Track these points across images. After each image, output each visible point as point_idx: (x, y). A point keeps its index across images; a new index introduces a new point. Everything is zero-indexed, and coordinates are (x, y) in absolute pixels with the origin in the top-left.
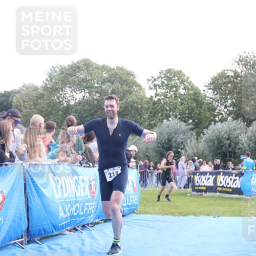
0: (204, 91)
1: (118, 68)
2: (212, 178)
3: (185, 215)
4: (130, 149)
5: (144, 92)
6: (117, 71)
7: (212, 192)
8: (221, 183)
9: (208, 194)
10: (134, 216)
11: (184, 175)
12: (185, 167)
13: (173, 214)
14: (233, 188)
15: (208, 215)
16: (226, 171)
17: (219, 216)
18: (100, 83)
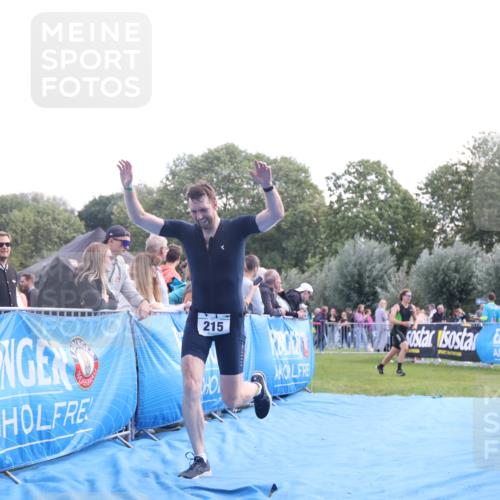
0: (417, 195)
1: (284, 159)
2: (430, 335)
3: (386, 395)
4: (299, 290)
5: (323, 197)
6: (282, 164)
7: (430, 357)
8: (444, 342)
9: (423, 360)
10: (304, 396)
11: (385, 330)
12: (386, 317)
13: (367, 393)
14: (463, 352)
15: (424, 394)
16: (452, 323)
17: (441, 396)
18: (252, 183)
